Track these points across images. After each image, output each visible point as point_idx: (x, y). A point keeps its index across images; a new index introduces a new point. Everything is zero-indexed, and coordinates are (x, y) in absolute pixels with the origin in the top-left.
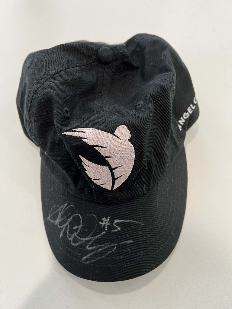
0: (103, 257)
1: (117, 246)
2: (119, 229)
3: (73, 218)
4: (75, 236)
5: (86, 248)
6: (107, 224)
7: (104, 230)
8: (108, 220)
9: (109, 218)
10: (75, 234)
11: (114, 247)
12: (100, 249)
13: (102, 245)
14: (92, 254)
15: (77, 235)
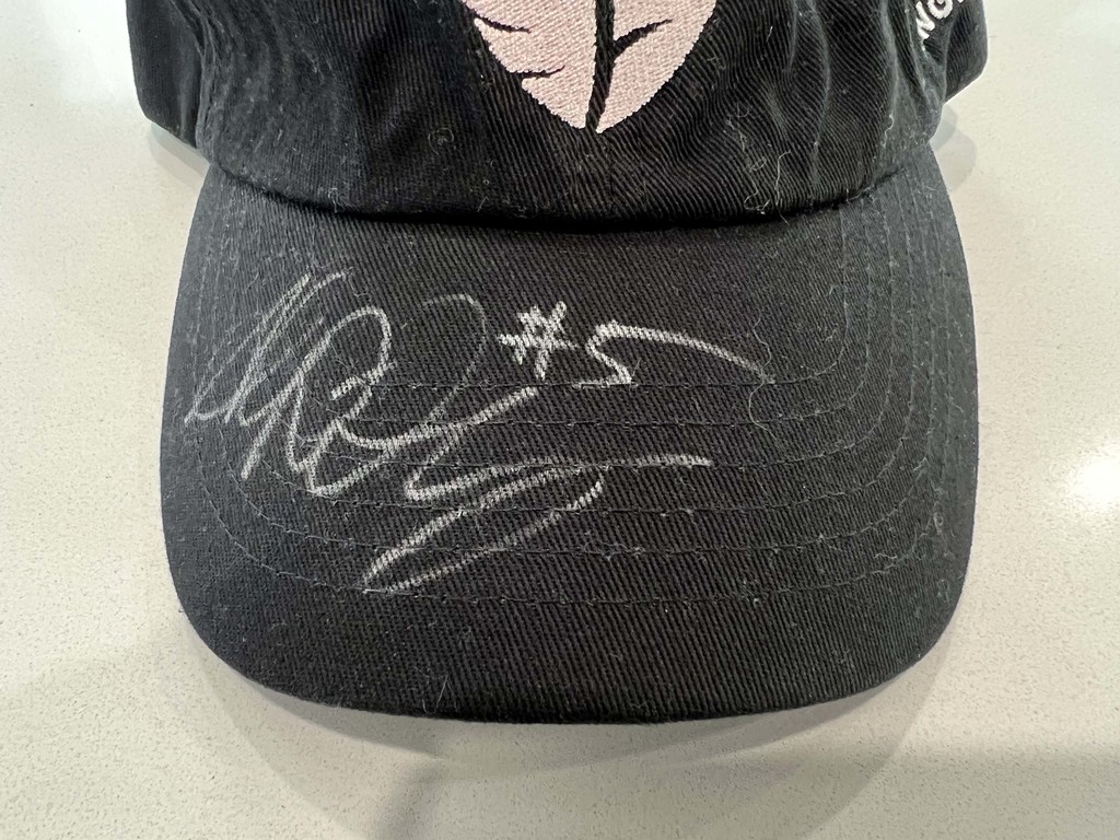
0: (509, 541)
1: (609, 476)
2: (625, 376)
3: (334, 340)
4: (337, 436)
5: (401, 497)
6: (548, 343)
7: (532, 380)
8: (554, 323)
9: (560, 309)
10: (337, 426)
11: (586, 481)
12: (497, 495)
13: (509, 469)
14: (438, 524)
15: (349, 425)
